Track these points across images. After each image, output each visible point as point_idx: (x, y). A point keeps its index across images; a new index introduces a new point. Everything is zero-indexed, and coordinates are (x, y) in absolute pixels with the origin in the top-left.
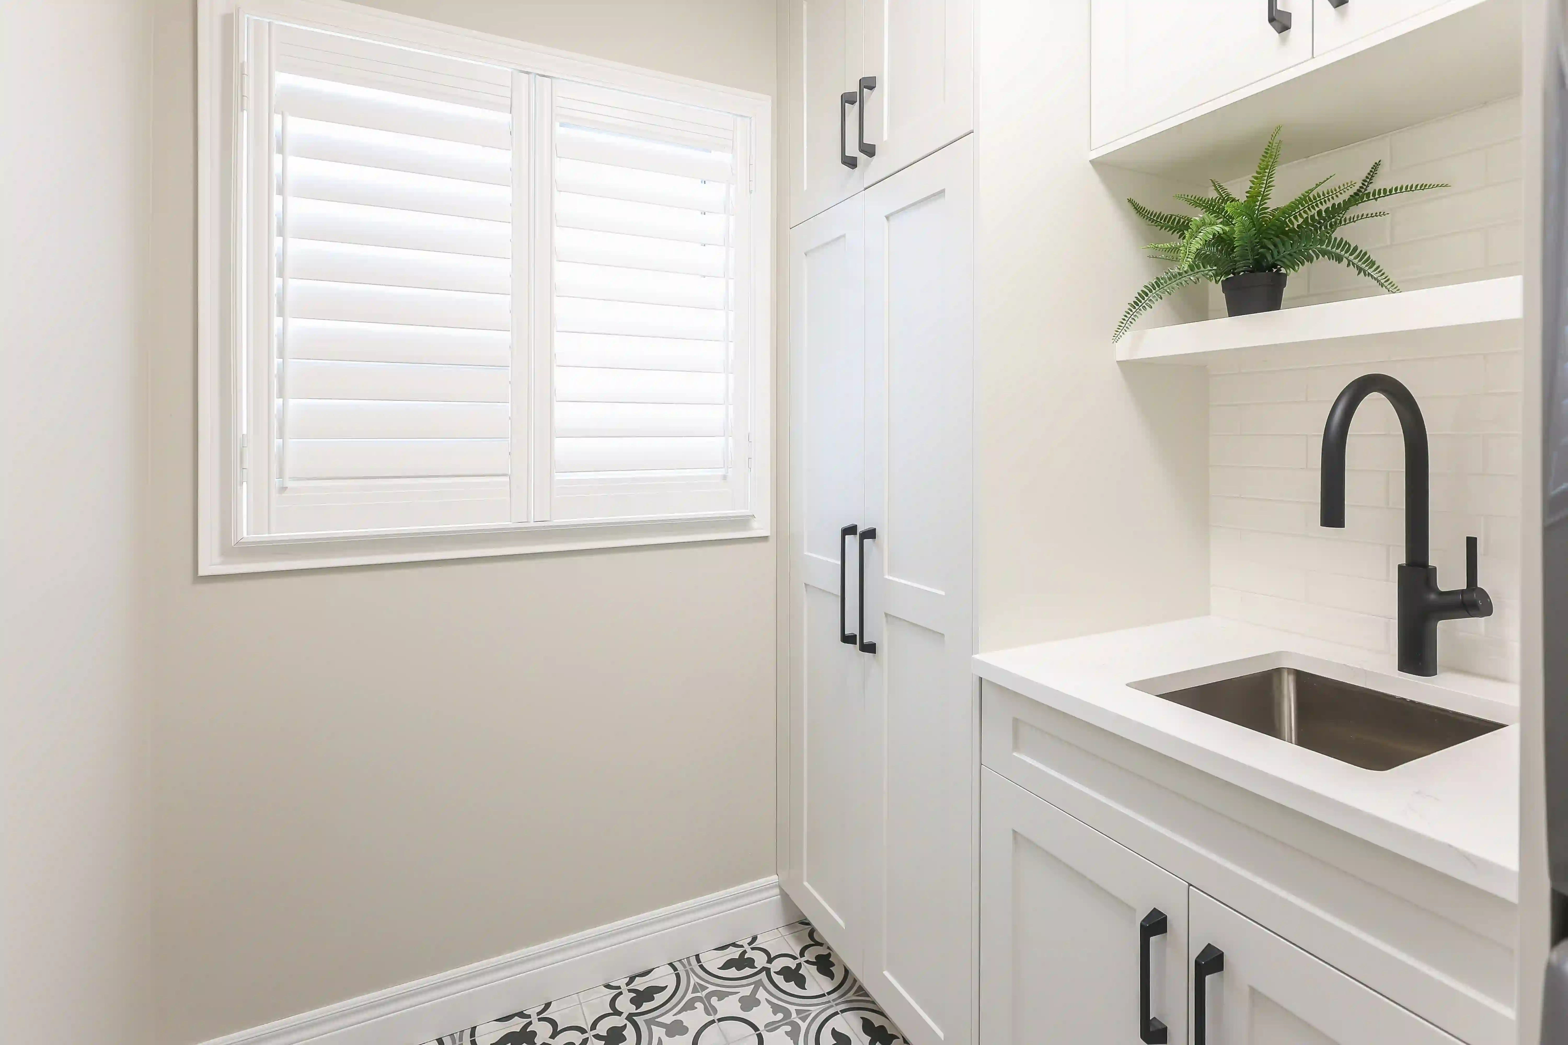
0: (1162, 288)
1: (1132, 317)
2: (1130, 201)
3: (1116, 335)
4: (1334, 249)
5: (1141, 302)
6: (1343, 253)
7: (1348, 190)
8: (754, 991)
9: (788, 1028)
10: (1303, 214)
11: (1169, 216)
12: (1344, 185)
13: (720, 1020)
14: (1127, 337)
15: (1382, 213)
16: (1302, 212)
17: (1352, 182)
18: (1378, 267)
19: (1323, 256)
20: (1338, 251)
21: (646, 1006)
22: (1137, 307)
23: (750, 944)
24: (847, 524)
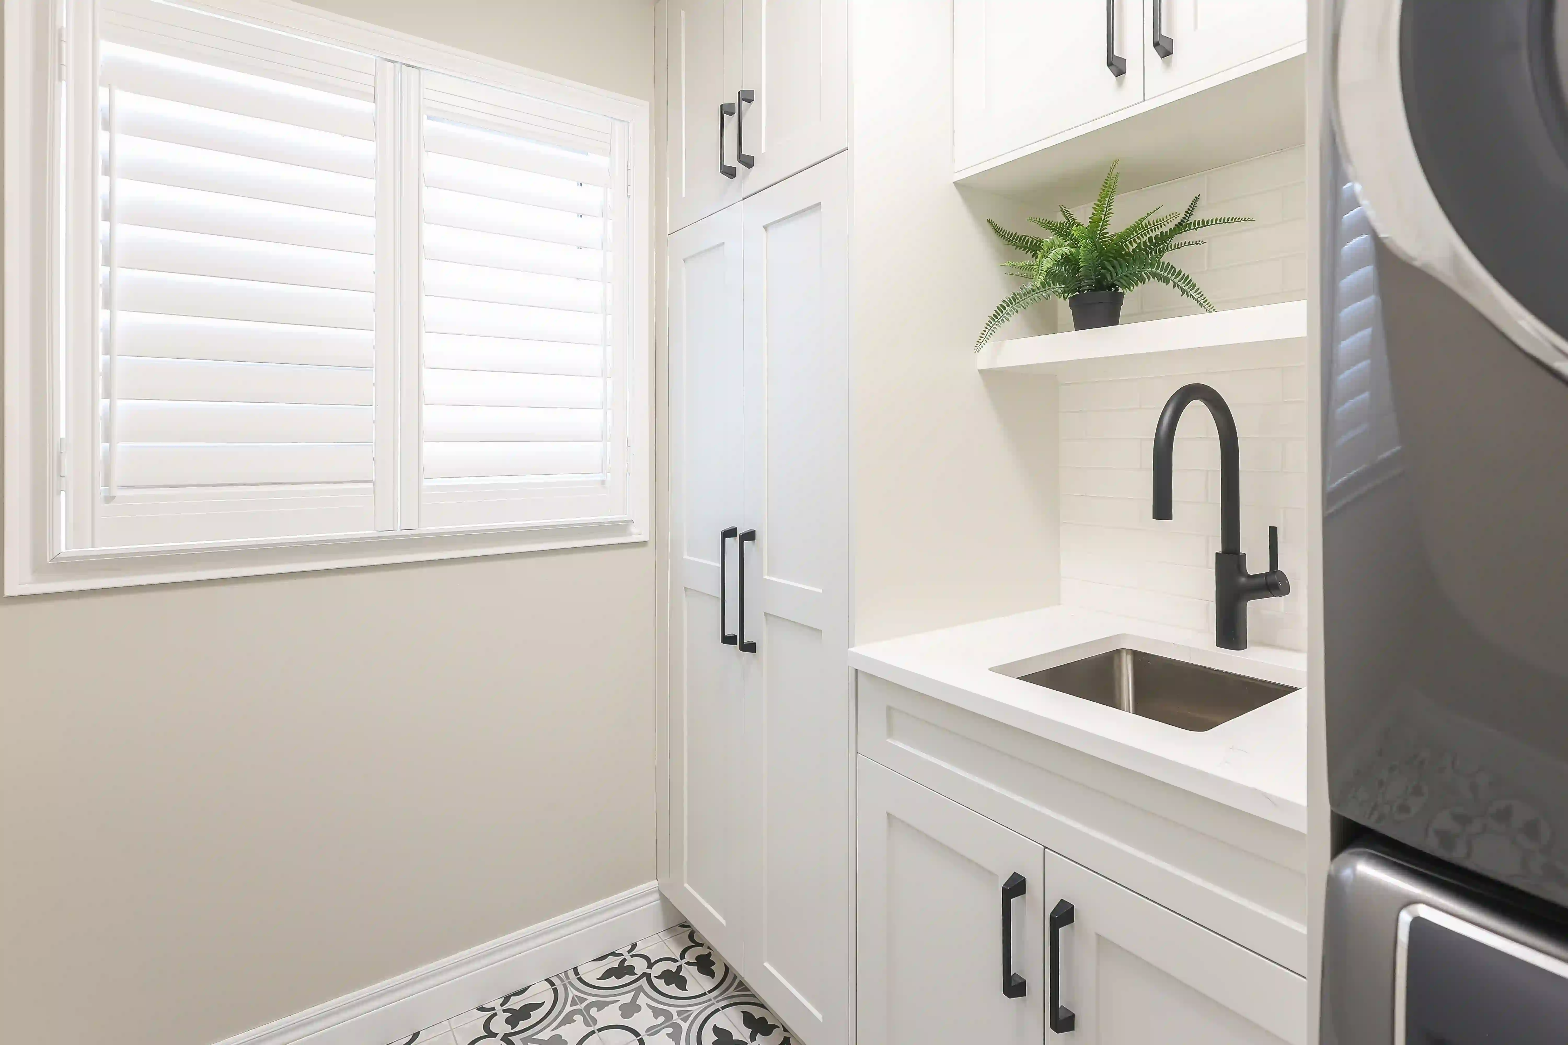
0: (1018, 303)
1: (992, 329)
2: (989, 221)
3: (978, 346)
4: (1163, 272)
5: (999, 315)
6: (1170, 275)
7: (1173, 219)
8: (635, 998)
9: (670, 1030)
10: (1137, 240)
11: (1023, 237)
12: (1170, 215)
13: (600, 1030)
14: (987, 348)
15: (1201, 242)
16: (1136, 237)
17: (1176, 213)
18: (1198, 289)
19: (1154, 278)
20: (1166, 274)
21: (522, 1025)
22: (996, 320)
23: (629, 952)
24: (727, 526)
